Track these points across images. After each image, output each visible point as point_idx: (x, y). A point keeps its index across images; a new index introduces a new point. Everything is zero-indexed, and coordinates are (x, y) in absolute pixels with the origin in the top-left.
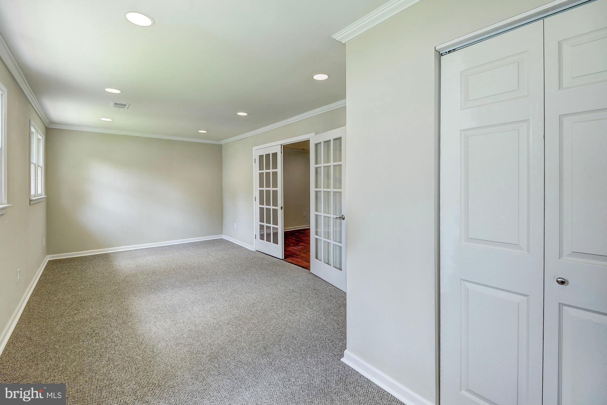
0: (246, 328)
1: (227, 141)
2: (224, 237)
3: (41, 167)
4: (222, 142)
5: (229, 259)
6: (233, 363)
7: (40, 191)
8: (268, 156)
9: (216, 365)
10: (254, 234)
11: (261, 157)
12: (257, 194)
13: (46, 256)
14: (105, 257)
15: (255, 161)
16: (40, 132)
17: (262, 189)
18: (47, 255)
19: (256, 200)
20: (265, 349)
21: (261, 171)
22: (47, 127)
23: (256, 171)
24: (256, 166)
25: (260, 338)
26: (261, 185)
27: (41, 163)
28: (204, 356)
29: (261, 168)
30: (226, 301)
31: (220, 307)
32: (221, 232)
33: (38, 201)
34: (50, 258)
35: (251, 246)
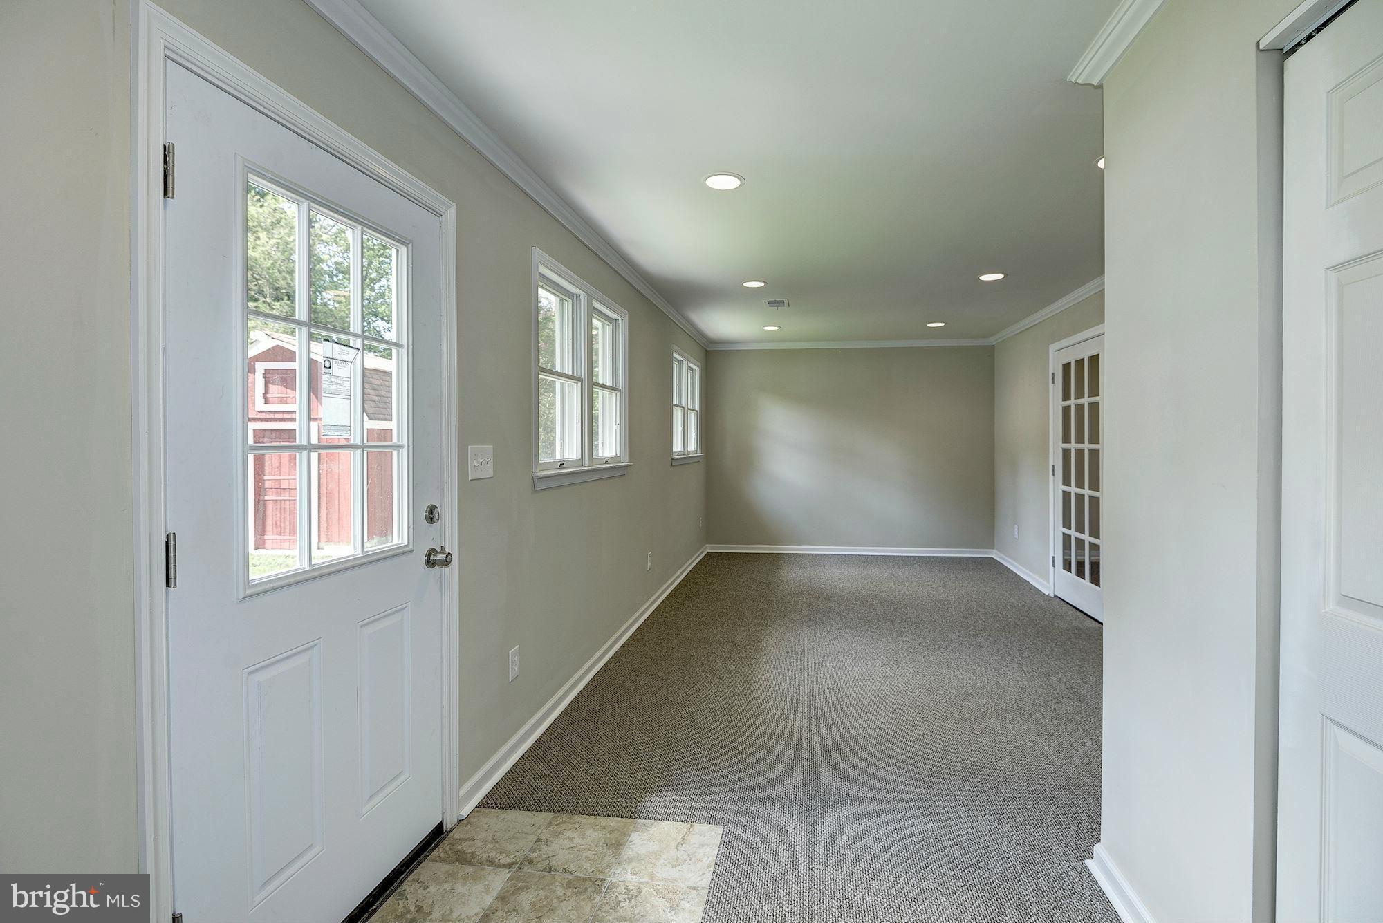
0: (922, 729)
1: (1005, 334)
2: (994, 554)
3: (697, 411)
4: (993, 341)
5: (978, 600)
6: (858, 771)
7: (692, 446)
8: (1080, 363)
9: (833, 762)
10: (1051, 555)
11: (1067, 367)
12: (1055, 459)
13: (704, 545)
14: (776, 559)
15: (1053, 379)
16: (692, 359)
17: (1067, 446)
18: (707, 544)
19: (1055, 473)
20: (932, 774)
21: (1066, 403)
22: (708, 349)
23: (1056, 404)
24: (1056, 390)
25: (936, 755)
26: (1066, 439)
27: (695, 402)
28: (824, 743)
29: (1066, 397)
30: (919, 673)
31: (900, 679)
32: (990, 542)
33: (686, 461)
34: (709, 549)
35: (1045, 583)
